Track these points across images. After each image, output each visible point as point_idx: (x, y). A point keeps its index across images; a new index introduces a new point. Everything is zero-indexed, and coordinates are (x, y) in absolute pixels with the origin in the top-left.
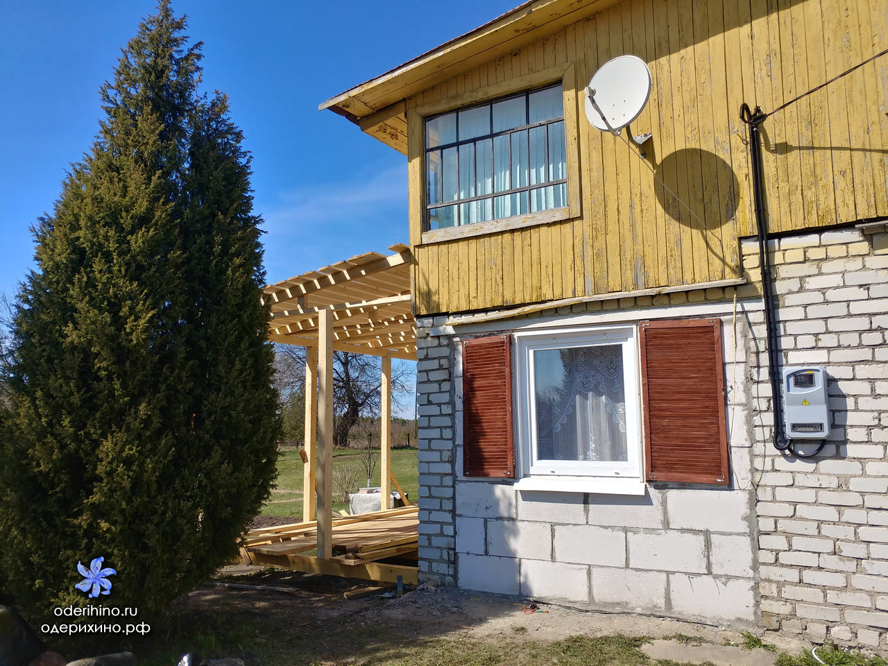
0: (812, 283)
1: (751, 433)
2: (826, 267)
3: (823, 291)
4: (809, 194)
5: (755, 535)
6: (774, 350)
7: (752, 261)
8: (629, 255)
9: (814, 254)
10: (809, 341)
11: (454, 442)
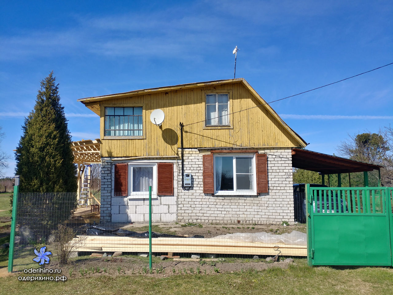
0: (190, 158)
1: (178, 185)
2: (192, 155)
3: (191, 159)
4: (190, 141)
5: (178, 204)
6: (183, 170)
7: (180, 153)
8: (156, 149)
9: (191, 152)
10: (189, 168)
11: (111, 188)
